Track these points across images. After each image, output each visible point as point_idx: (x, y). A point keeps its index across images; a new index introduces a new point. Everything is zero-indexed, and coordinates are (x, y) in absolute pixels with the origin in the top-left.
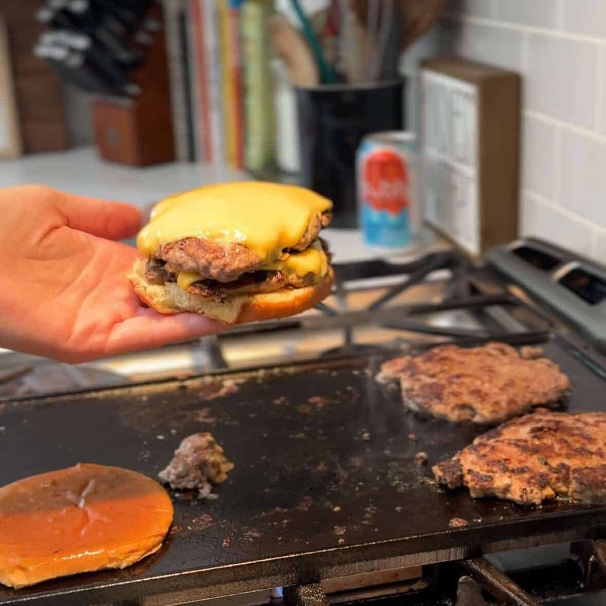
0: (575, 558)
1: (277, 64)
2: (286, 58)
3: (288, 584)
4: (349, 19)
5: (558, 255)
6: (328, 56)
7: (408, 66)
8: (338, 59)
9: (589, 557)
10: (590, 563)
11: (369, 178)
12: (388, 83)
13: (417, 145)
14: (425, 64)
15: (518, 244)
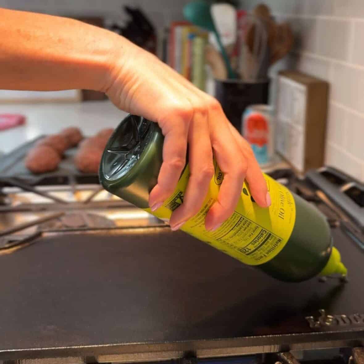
0: (342, 355)
1: (208, 68)
2: (212, 65)
3: (178, 356)
4: (244, 50)
5: (344, 178)
6: (233, 65)
7: (273, 73)
8: (238, 67)
9: (350, 357)
10: (349, 360)
11: (249, 127)
12: (262, 81)
13: (275, 113)
14: (281, 73)
15: (323, 169)
